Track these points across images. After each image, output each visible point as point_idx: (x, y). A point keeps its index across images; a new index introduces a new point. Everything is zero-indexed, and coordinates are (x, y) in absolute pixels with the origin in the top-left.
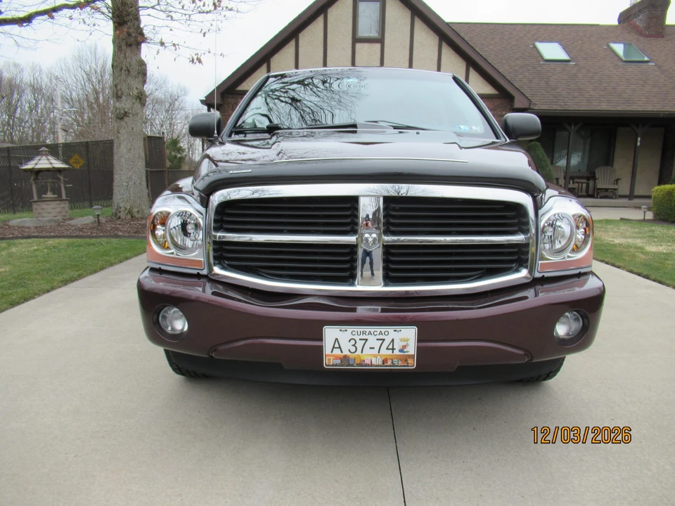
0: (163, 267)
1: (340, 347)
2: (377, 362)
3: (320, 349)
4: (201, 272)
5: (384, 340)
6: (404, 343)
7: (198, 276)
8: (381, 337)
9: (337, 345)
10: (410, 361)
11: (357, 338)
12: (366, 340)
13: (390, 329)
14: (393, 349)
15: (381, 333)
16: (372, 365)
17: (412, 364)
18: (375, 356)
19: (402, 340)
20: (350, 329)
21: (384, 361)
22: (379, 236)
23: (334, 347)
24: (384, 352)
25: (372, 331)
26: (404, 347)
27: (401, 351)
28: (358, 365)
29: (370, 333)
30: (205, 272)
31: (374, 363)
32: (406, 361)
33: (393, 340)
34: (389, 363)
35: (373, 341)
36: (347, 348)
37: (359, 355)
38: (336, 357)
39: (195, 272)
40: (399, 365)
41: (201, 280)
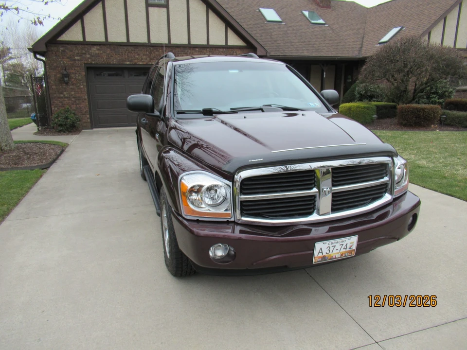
0: (200, 219)
1: (322, 252)
2: (338, 256)
3: (312, 254)
4: (229, 220)
5: (343, 245)
6: (351, 245)
7: (228, 222)
8: (342, 243)
9: (321, 251)
10: (353, 253)
11: (331, 246)
12: (335, 246)
13: (346, 239)
14: (346, 248)
15: (342, 242)
16: (336, 258)
17: (354, 253)
18: (338, 253)
19: (351, 243)
20: (328, 242)
21: (342, 255)
22: (330, 189)
23: (319, 253)
24: (342, 250)
25: (343, 240)
26: (351, 246)
27: (350, 248)
28: (329, 259)
29: (337, 242)
30: (232, 219)
31: (337, 257)
32: (351, 253)
33: (347, 244)
34: (344, 255)
35: (338, 246)
36: (325, 251)
37: (330, 255)
38: (319, 257)
39: (226, 220)
40: (348, 255)
41: (230, 225)
